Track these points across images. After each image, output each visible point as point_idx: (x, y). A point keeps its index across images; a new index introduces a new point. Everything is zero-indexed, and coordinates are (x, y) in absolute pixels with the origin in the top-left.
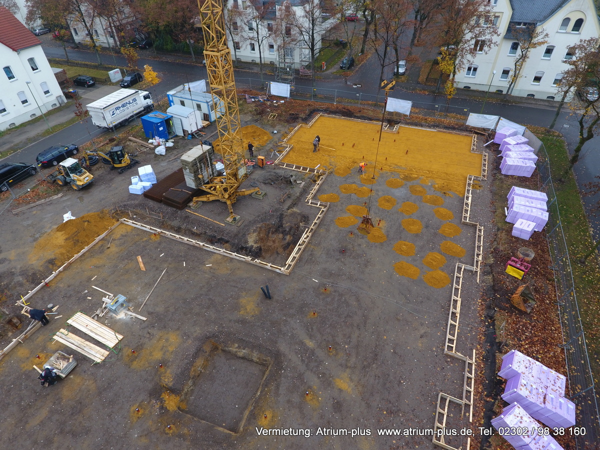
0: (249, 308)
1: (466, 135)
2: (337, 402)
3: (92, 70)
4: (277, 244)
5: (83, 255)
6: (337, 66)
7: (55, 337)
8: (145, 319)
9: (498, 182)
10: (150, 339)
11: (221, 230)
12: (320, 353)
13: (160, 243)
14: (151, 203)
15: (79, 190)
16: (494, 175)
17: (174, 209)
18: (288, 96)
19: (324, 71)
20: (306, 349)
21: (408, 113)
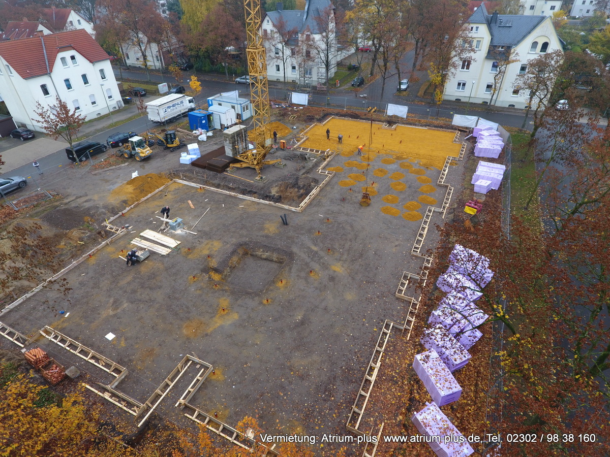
0: (271, 229)
1: (451, 132)
2: (332, 277)
3: (143, 85)
4: (293, 194)
5: (148, 199)
6: (349, 85)
7: (132, 242)
8: (196, 234)
9: (471, 161)
10: (200, 244)
11: (251, 185)
12: (322, 253)
13: (204, 194)
14: (197, 169)
15: (141, 161)
16: (469, 158)
17: (215, 173)
18: (306, 104)
19: (337, 88)
20: (312, 251)
21: (405, 117)
